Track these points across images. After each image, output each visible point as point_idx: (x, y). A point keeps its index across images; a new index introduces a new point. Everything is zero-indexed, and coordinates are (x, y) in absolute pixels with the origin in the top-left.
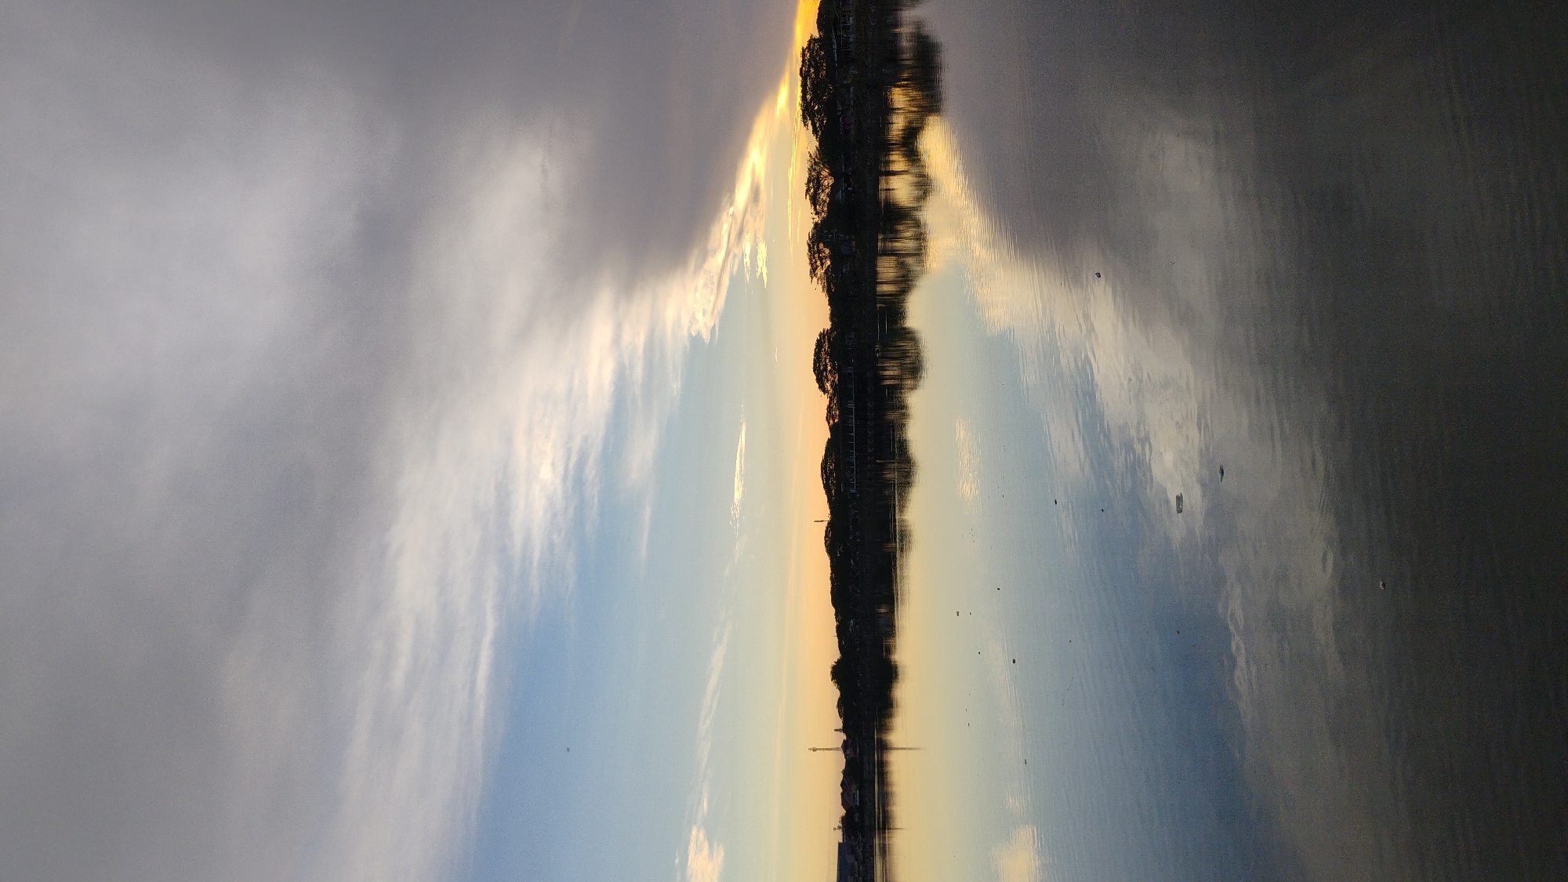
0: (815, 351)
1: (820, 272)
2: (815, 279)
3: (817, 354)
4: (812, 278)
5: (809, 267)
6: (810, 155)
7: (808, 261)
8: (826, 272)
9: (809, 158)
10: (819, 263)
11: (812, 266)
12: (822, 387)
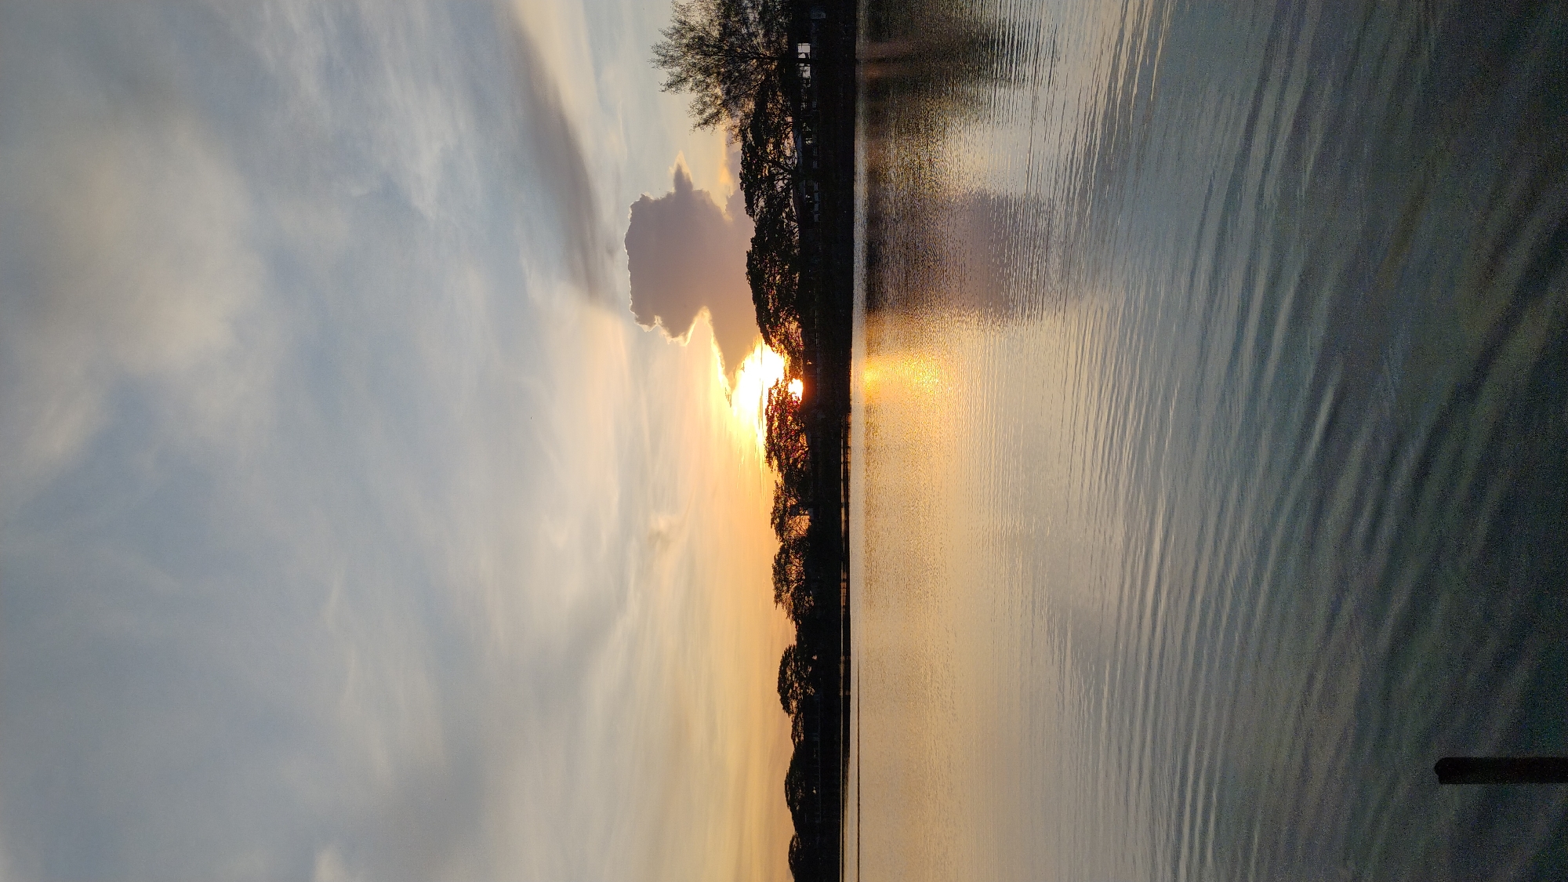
0: (780, 669)
1: (787, 596)
2: (780, 605)
3: (782, 673)
4: (777, 602)
5: (773, 593)
6: (777, 485)
7: (773, 587)
8: (792, 595)
9: (774, 488)
10: (785, 588)
11: (777, 588)
12: (786, 707)
